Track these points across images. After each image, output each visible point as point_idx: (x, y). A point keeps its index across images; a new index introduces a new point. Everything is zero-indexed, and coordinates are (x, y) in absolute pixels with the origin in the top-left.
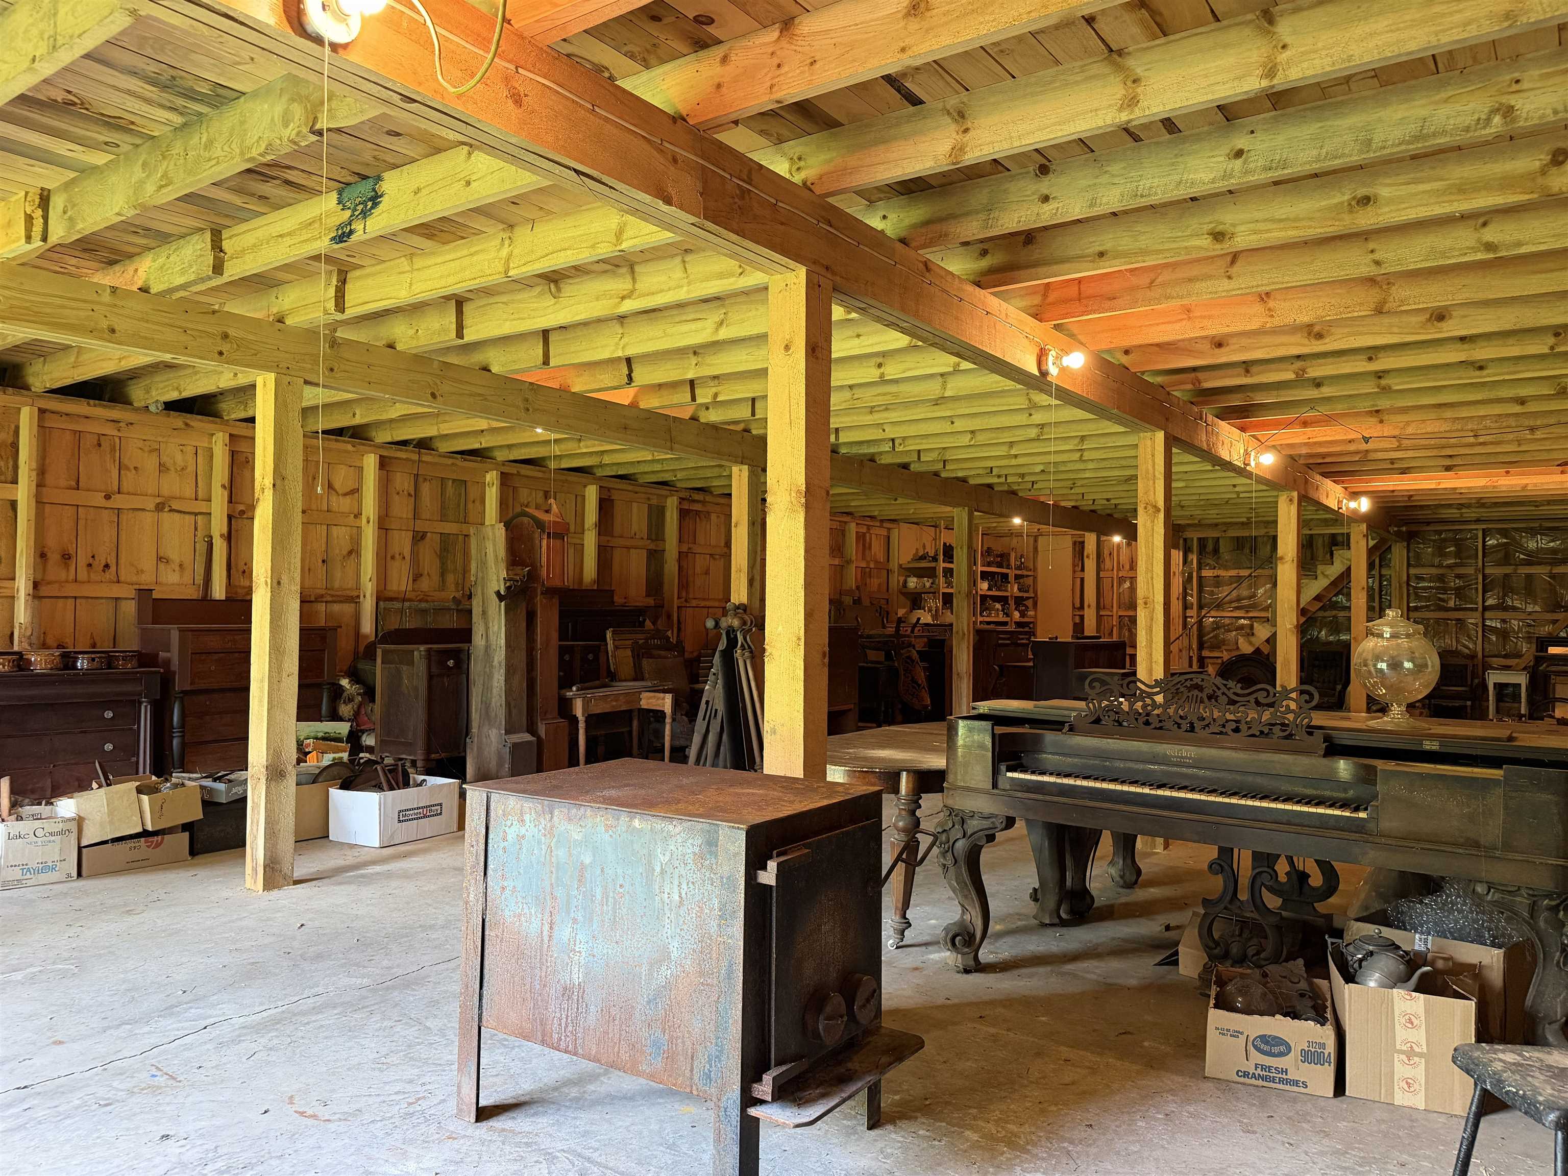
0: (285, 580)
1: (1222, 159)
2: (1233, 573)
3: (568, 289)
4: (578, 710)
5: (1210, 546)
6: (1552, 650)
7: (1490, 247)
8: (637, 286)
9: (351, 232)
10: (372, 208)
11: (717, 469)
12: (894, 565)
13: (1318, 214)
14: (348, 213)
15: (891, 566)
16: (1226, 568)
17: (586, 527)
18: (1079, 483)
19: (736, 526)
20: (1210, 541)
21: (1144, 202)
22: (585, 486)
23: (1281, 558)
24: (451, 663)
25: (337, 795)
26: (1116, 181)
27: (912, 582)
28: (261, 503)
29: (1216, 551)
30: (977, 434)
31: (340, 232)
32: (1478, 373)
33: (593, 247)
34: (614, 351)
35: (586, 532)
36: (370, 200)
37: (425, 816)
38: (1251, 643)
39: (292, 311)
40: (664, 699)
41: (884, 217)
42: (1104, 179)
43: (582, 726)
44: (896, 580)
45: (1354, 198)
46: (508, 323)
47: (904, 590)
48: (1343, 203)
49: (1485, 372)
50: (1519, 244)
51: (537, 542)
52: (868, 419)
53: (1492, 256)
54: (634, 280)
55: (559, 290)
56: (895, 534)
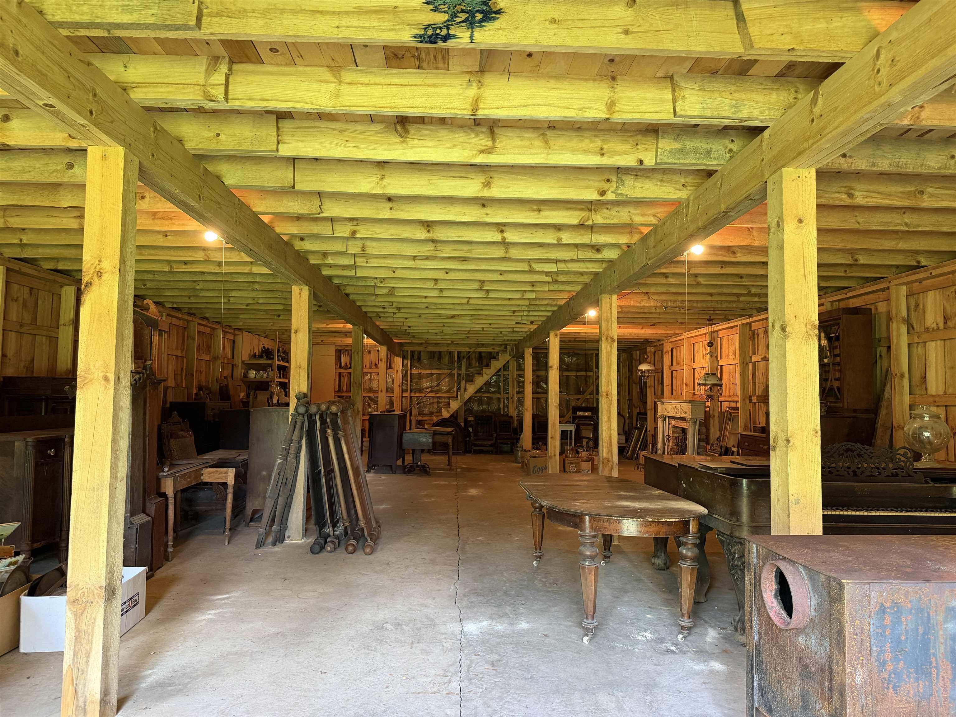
0: (122, 376)
1: (944, 157)
2: (428, 371)
4: (169, 488)
5: (416, 356)
7: (906, 225)
12: (238, 361)
14: (441, 18)
15: (235, 362)
16: (426, 369)
19: (296, 332)
20: (416, 353)
23: (551, 367)
25: (28, 602)
27: (252, 374)
29: (419, 359)
33: (581, 109)
34: (373, 188)
37: (131, 608)
38: (448, 412)
39: (139, 85)
40: (226, 473)
42: (879, 152)
43: (171, 502)
44: (239, 372)
45: (916, 190)
46: (340, 148)
47: (245, 379)
48: (911, 191)
50: (918, 226)
53: (907, 229)
54: (494, 140)
55: (407, 132)
56: (239, 339)
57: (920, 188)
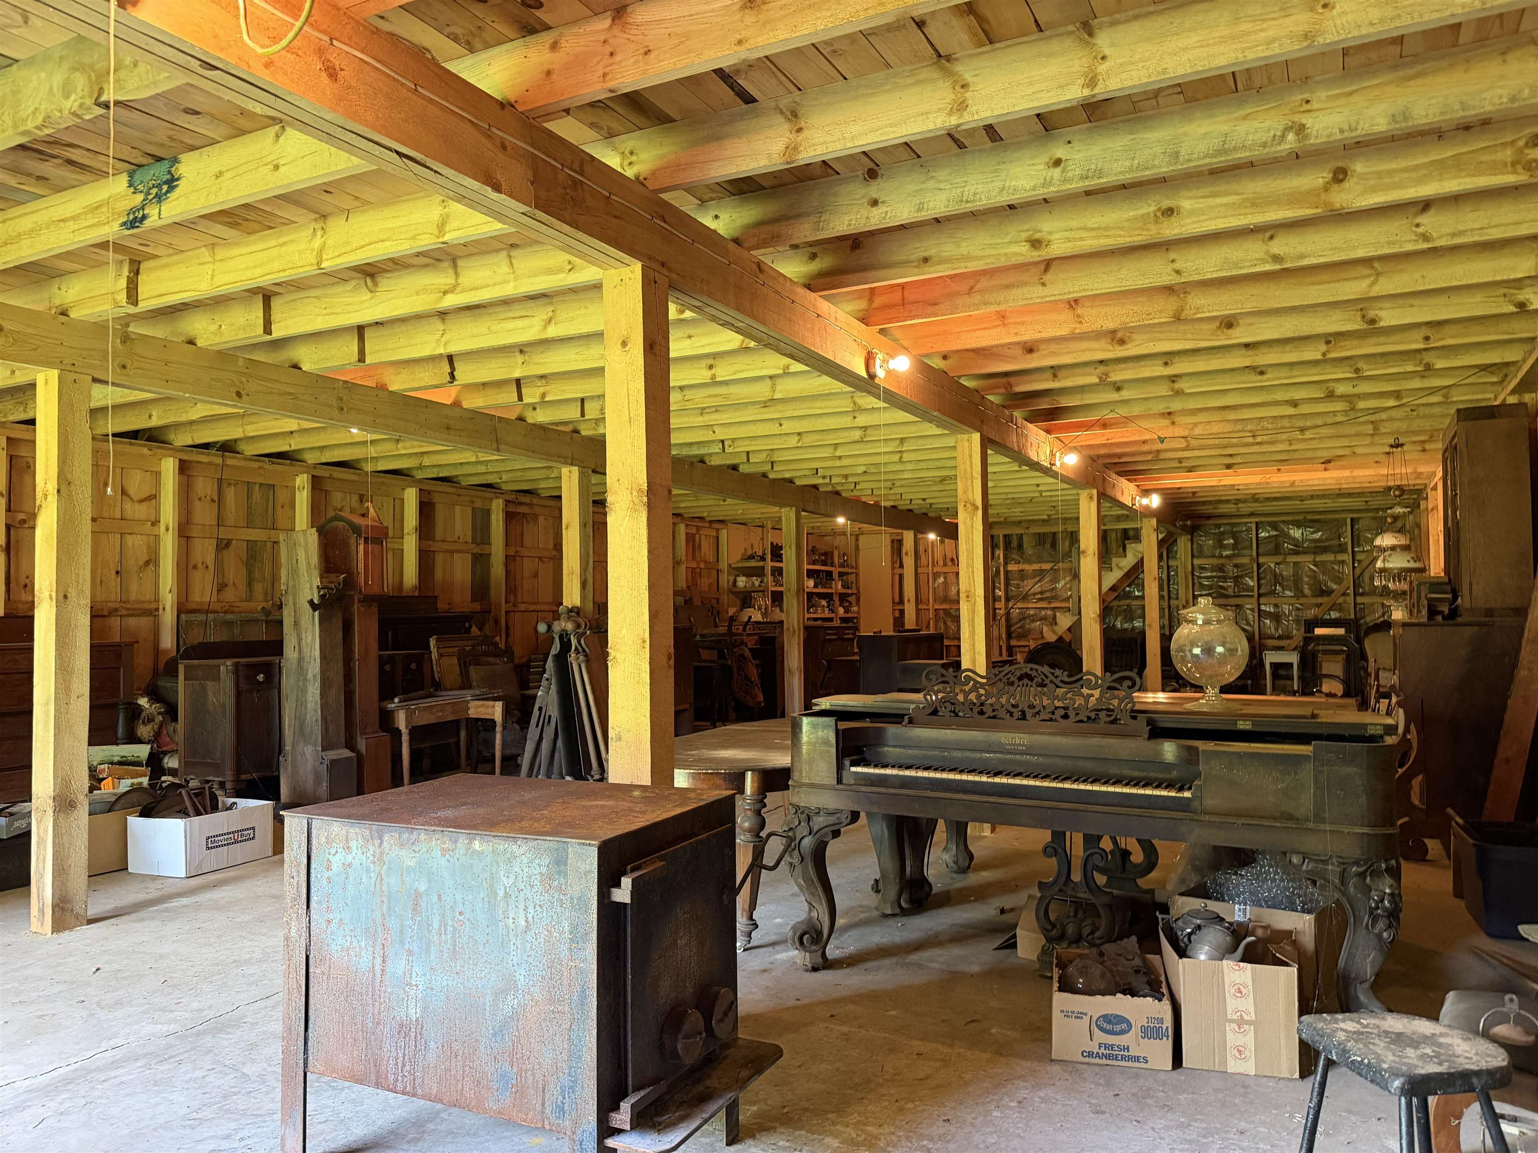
0: (72, 594)
1: (1042, 167)
2: (1036, 567)
3: (385, 283)
4: (401, 721)
5: (1015, 543)
6: (1319, 631)
7: (1276, 258)
8: (460, 281)
9: (144, 217)
10: (168, 192)
11: (544, 471)
12: (723, 565)
13: (1127, 224)
14: (140, 198)
15: (720, 567)
16: (1030, 562)
17: (406, 531)
18: (898, 483)
19: (567, 528)
20: (1015, 538)
21: (969, 207)
22: (403, 489)
23: (1084, 552)
24: (261, 677)
25: (136, 823)
26: (942, 186)
27: (742, 582)
28: (43, 510)
29: (1020, 546)
30: (804, 436)
31: (131, 217)
32: (1259, 377)
33: (413, 238)
34: (435, 348)
35: (406, 537)
36: (165, 183)
37: (236, 842)
38: (1054, 632)
39: (79, 302)
40: (493, 707)
41: (716, 217)
42: (931, 184)
43: (405, 738)
44: (725, 580)
45: (1159, 209)
46: (320, 318)
47: (734, 589)
48: (1148, 214)
49: (1265, 377)
50: (1302, 256)
51: (353, 547)
52: (699, 420)
53: (1278, 267)
54: (457, 274)
55: (376, 284)
56: (724, 534)
57: (1166, 203)
